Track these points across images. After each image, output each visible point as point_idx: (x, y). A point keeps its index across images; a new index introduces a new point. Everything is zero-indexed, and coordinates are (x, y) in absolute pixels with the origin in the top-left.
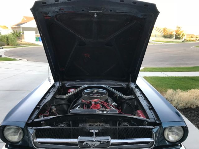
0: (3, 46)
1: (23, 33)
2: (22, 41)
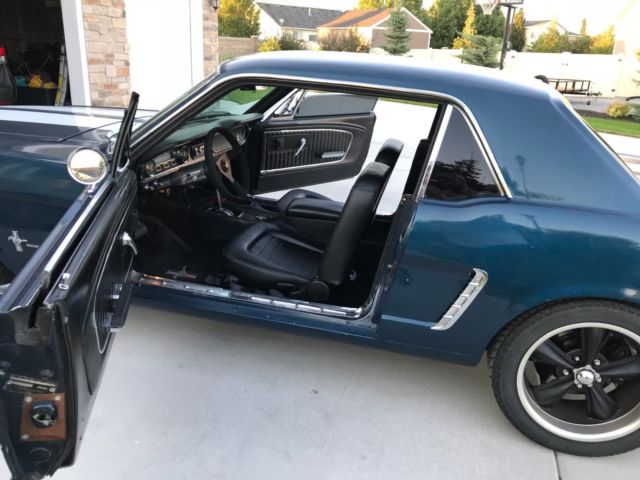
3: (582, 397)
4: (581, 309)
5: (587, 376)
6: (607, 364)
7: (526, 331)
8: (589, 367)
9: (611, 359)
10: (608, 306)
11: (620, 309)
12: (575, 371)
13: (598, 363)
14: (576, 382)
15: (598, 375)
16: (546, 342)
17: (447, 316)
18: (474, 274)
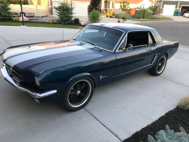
0: (139, 19)
1: (163, 7)
2: (159, 15)
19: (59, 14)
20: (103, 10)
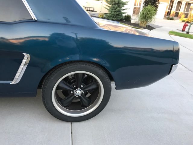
3: (79, 100)
4: (71, 66)
5: (78, 92)
6: (85, 86)
7: (52, 78)
8: (79, 89)
9: (86, 84)
10: (81, 64)
11: (86, 65)
12: (74, 91)
13: (82, 87)
14: (75, 95)
15: (82, 91)
16: (61, 81)
17: (16, 77)
18: (24, 56)
19: (110, 8)
20: (182, 14)
